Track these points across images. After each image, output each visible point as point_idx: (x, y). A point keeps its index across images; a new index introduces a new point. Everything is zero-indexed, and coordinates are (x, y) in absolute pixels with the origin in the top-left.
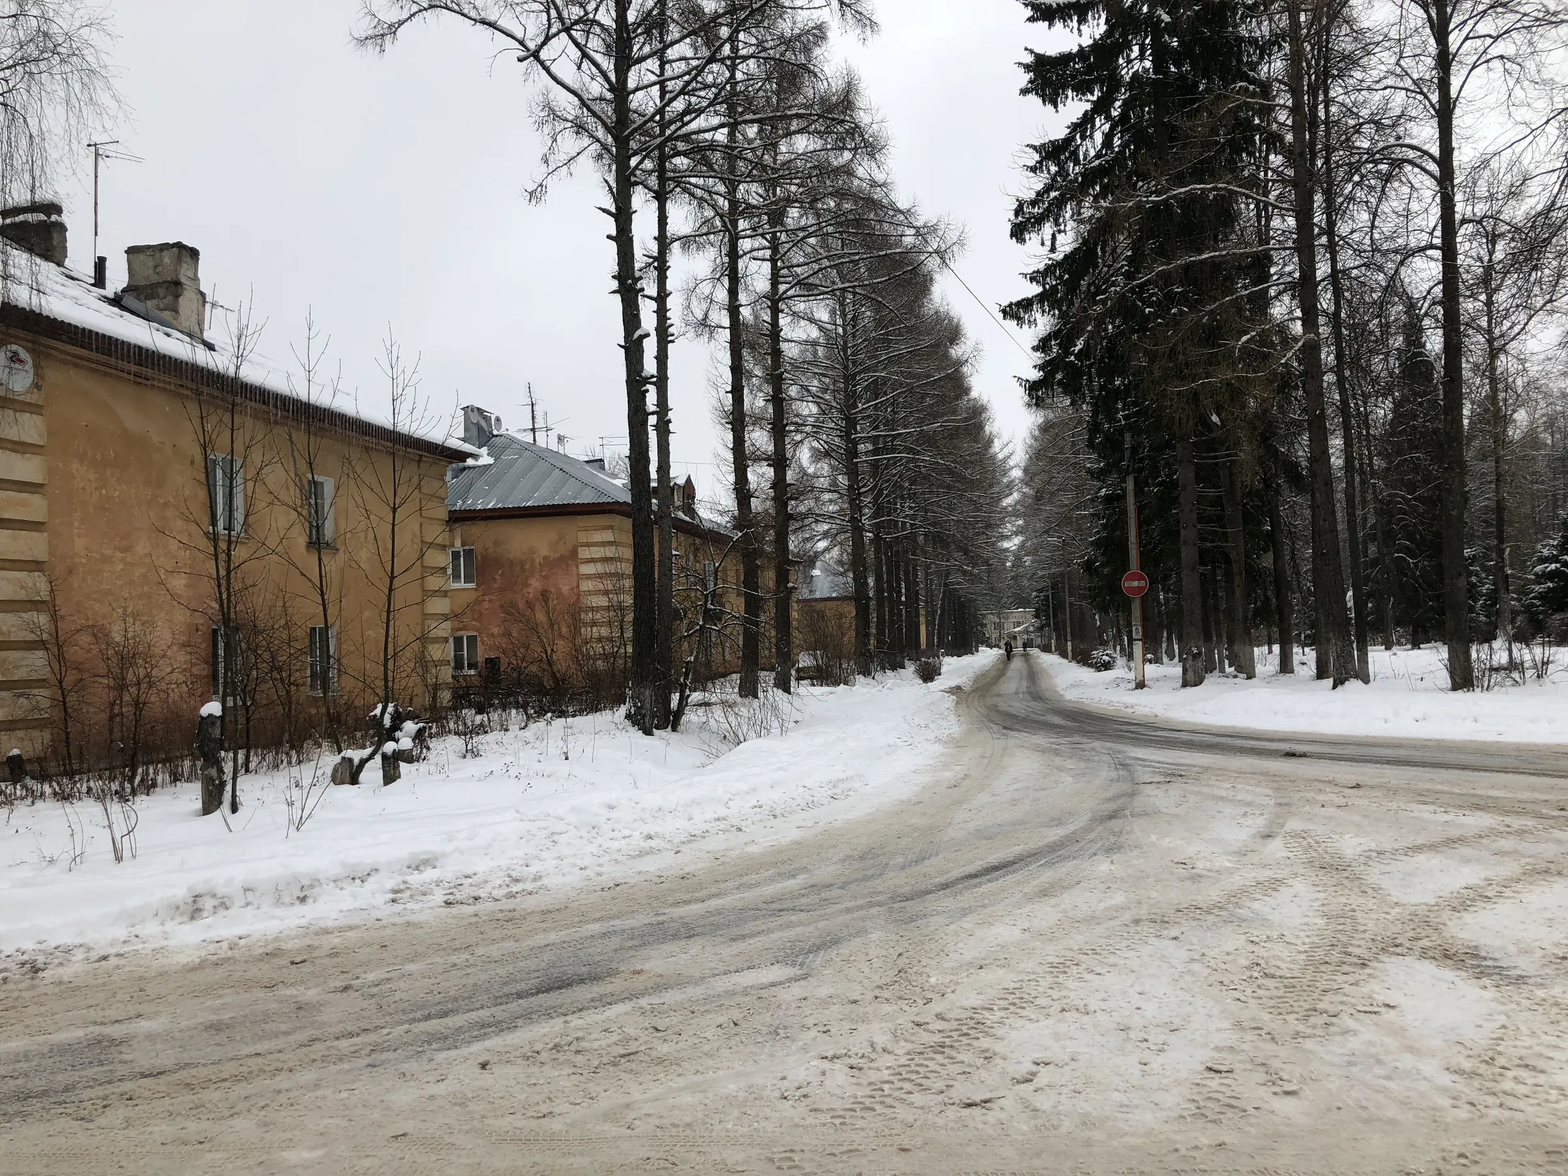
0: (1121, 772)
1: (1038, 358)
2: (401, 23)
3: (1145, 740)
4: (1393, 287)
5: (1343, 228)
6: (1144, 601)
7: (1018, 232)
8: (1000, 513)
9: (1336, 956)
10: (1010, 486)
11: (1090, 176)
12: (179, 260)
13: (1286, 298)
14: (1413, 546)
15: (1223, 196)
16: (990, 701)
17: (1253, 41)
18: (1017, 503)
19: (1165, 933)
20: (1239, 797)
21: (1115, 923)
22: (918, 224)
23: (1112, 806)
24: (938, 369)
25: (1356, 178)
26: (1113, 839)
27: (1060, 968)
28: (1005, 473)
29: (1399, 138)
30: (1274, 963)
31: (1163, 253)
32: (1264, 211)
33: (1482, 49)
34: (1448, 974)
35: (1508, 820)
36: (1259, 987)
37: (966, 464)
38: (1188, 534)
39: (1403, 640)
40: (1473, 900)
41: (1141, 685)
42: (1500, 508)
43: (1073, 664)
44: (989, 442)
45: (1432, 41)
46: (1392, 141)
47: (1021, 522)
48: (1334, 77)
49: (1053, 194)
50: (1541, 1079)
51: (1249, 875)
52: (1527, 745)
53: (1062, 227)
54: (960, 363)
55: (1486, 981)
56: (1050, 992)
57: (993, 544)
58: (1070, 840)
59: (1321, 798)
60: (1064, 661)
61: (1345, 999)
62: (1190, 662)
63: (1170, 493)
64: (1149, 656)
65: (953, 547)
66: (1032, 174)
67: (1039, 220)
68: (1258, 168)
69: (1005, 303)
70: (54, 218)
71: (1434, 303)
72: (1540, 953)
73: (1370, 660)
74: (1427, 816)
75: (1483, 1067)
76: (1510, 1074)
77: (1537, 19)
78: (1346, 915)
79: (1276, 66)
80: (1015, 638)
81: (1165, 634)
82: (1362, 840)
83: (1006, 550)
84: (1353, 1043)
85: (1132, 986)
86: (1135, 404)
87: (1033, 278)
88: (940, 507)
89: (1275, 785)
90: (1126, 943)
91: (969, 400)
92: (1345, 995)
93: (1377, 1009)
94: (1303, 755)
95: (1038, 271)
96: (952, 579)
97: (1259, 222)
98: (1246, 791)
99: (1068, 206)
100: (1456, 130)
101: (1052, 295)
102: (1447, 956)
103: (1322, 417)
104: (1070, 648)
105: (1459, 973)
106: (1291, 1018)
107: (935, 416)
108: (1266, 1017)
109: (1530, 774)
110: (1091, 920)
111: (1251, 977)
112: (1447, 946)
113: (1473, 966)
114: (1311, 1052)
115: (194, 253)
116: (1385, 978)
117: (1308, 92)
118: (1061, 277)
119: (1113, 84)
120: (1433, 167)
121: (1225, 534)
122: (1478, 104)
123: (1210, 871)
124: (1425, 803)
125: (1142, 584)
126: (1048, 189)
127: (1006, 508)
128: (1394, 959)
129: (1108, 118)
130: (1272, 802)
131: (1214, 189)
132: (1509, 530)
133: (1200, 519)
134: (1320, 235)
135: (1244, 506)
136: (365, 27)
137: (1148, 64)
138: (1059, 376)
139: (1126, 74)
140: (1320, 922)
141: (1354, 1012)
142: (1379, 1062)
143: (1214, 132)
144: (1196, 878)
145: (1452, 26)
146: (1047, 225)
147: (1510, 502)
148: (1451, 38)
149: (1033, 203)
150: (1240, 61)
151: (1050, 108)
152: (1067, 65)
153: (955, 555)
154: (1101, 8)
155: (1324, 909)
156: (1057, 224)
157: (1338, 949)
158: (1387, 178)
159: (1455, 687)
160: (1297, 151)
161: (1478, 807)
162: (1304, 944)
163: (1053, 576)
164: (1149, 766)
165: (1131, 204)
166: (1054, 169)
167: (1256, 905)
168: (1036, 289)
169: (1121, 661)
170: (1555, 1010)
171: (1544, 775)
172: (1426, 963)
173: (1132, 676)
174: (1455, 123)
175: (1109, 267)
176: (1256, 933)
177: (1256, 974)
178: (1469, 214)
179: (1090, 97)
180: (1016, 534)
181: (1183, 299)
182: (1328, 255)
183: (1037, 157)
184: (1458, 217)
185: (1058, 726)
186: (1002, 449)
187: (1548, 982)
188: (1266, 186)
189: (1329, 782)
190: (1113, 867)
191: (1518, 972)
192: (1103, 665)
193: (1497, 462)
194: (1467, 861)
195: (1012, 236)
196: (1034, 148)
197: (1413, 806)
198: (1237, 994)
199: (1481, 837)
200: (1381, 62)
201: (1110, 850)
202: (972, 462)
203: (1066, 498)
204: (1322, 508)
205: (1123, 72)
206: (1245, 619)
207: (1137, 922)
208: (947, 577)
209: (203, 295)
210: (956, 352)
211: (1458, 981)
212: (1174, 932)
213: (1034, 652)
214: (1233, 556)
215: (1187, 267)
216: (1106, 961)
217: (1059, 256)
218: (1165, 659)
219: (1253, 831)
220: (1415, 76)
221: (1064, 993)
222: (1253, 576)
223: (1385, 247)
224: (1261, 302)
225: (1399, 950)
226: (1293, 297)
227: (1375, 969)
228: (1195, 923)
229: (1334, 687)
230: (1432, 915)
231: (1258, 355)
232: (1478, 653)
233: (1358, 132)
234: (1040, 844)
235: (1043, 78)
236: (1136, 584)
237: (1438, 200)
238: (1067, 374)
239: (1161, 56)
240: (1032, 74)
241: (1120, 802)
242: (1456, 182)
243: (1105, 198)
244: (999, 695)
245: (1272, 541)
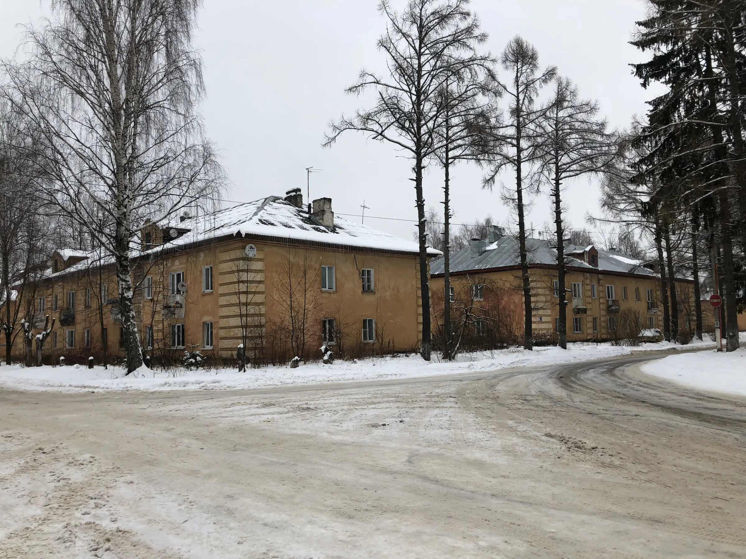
2: (335, 137)
12: (324, 203)
41: (719, 350)
62: (729, 340)
70: (298, 193)
115: (330, 200)
125: (719, 300)
136: (325, 141)
196: (650, 103)
209: (333, 213)
236: (715, 301)
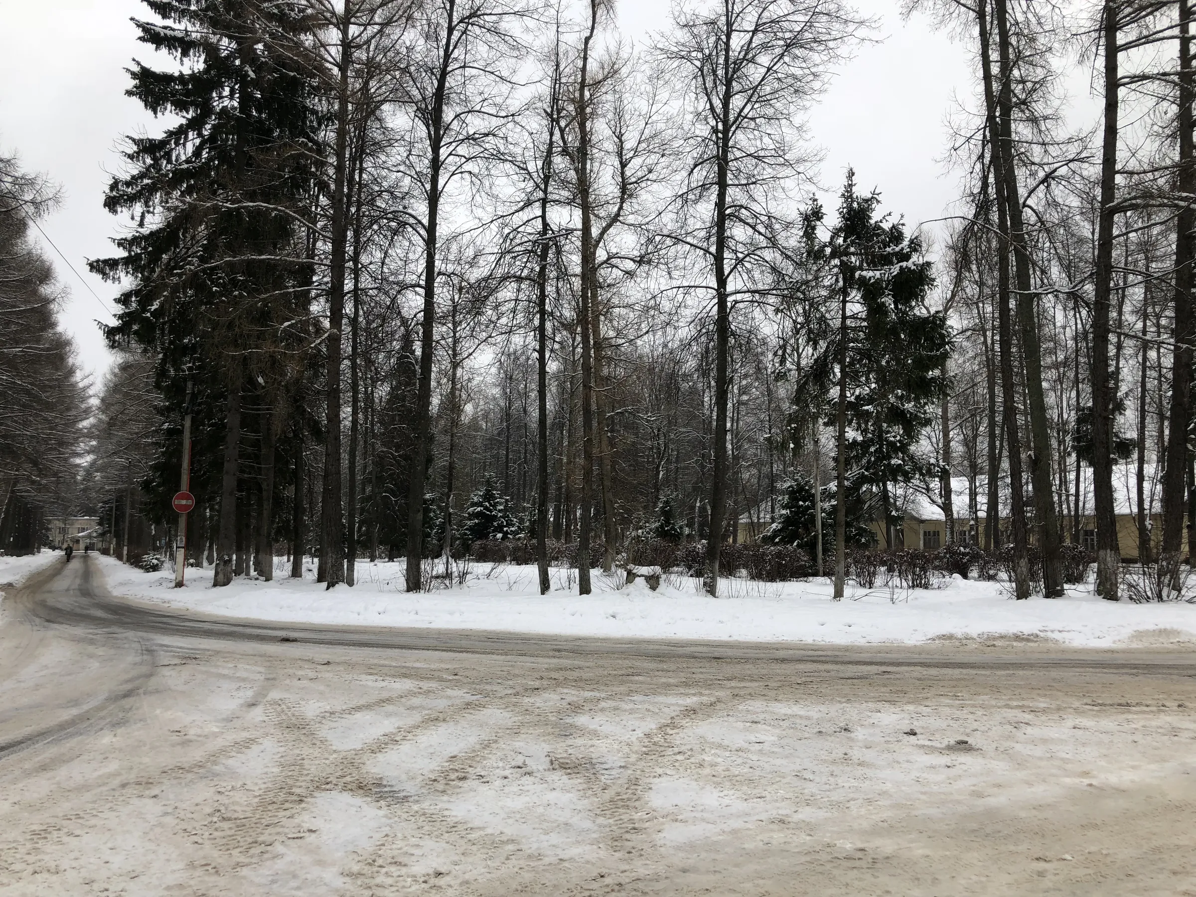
0: (145, 657)
1: (119, 309)
3: (173, 630)
4: (394, 307)
5: (364, 259)
6: (190, 516)
7: (112, 204)
8: (74, 433)
9: (282, 796)
10: (87, 412)
11: (179, 176)
13: (322, 300)
14: (395, 489)
15: (281, 216)
16: (39, 597)
17: (314, 112)
18: (93, 426)
19: (147, 792)
20: (238, 675)
21: (104, 789)
22: (17, 175)
23: (129, 686)
24: (26, 302)
25: (375, 227)
26: (121, 715)
27: (41, 835)
28: (84, 399)
29: (405, 208)
30: (233, 808)
31: (231, 248)
32: (313, 235)
33: (459, 164)
34: (358, 801)
35: (421, 684)
36: (216, 830)
37: (44, 388)
38: (231, 466)
39: (383, 555)
40: (386, 744)
41: (180, 584)
42: (451, 467)
43: (127, 566)
44: (71, 372)
45: (430, 149)
46: (401, 208)
47: (94, 443)
48: (367, 154)
49: (146, 181)
50: (404, 871)
51: (231, 737)
52: (446, 630)
53: (151, 209)
54: (47, 301)
55: (382, 803)
56: (27, 857)
57: (66, 460)
58: (84, 718)
59: (300, 673)
60: (119, 563)
61: (281, 830)
62: (221, 567)
63: (219, 434)
64: (192, 561)
65: (23, 458)
66: (130, 161)
67: (131, 199)
68: (311, 202)
69: (93, 258)
71: (417, 324)
72: (420, 778)
73: (355, 567)
74: (370, 683)
75: (367, 867)
76: (384, 870)
77: (493, 155)
78: (298, 763)
79: (328, 134)
80: (78, 541)
81: (208, 545)
82: (321, 704)
83: (78, 466)
84: (280, 865)
85: (106, 843)
86: (199, 359)
87: (121, 243)
88: (16, 422)
89: (268, 664)
90: (109, 805)
91: (55, 334)
92: (282, 827)
93: (302, 835)
94: (295, 640)
95: (125, 239)
96: (19, 487)
97: (308, 242)
98: (245, 670)
99: (158, 195)
100: (439, 212)
101: (136, 261)
102: (360, 788)
103: (337, 391)
104: (125, 552)
105: (365, 799)
106: (235, 852)
107: (17, 342)
108: (216, 853)
109: (443, 650)
110: (84, 788)
111: (211, 822)
112: (361, 780)
113: (376, 793)
114: (244, 877)
116: (314, 810)
117: (349, 160)
118: (145, 248)
119: (206, 111)
120: (423, 232)
121: (260, 468)
122: (454, 199)
123: (199, 736)
124: (371, 674)
125: (190, 502)
126: (142, 176)
127: (81, 429)
128: (323, 794)
129: (200, 135)
130: (262, 678)
131: (275, 209)
132: (456, 483)
133: (241, 456)
134: (349, 261)
135: (276, 449)
137: (236, 104)
138: (135, 327)
139: (218, 105)
140: (276, 770)
141: (284, 839)
142: (295, 876)
143: (281, 168)
144: (186, 743)
145: (442, 143)
146: (138, 204)
147: (459, 464)
148: (442, 151)
149: (128, 184)
150: (304, 123)
151: (150, 113)
152: (169, 84)
153: (25, 466)
154: (201, 49)
155: (282, 760)
156: (147, 206)
157: (284, 791)
158: (395, 232)
159: (409, 590)
160: (337, 198)
161: (405, 676)
162: (260, 789)
163: (119, 491)
164: (171, 651)
165: (209, 205)
166: (149, 161)
167: (230, 762)
168: (121, 253)
169: (167, 565)
170: (422, 818)
171: (450, 651)
172: (345, 794)
173: (173, 576)
174: (439, 207)
175: (188, 249)
176: (224, 784)
177: (215, 819)
178: (443, 269)
179: (185, 114)
180: (89, 452)
181: (243, 286)
182: (353, 276)
183: (135, 148)
184: (436, 270)
185: (100, 619)
186: (82, 380)
187: (422, 799)
188: (316, 217)
189: (309, 661)
190: (114, 740)
191: (404, 794)
192: (151, 567)
193: (452, 437)
194: (389, 715)
195: (105, 205)
196: (134, 140)
197: (363, 677)
198: (196, 838)
199: (402, 697)
200: (398, 153)
201: (116, 725)
202: (50, 387)
203: (135, 427)
204: (333, 457)
205: (215, 104)
206: (269, 534)
207: (124, 786)
208: (15, 485)
210: (46, 290)
211: (365, 806)
212: (155, 791)
213: (94, 554)
214: (264, 486)
215: (250, 263)
216: (87, 823)
217: (145, 231)
218: (205, 563)
219: (241, 701)
220: (418, 169)
221: (39, 857)
222: (278, 501)
223: (391, 279)
224: (305, 300)
225: (328, 787)
226: (327, 301)
227: (308, 803)
228: (175, 782)
229: (328, 588)
230: (357, 757)
231: (296, 338)
232: (425, 565)
233: (379, 195)
234: (52, 724)
235: (146, 87)
236: (184, 502)
237: (425, 256)
238: (143, 326)
239: (246, 101)
240: (137, 81)
241: (137, 683)
242: (437, 246)
243: (190, 194)
244: (50, 592)
245: (295, 478)
